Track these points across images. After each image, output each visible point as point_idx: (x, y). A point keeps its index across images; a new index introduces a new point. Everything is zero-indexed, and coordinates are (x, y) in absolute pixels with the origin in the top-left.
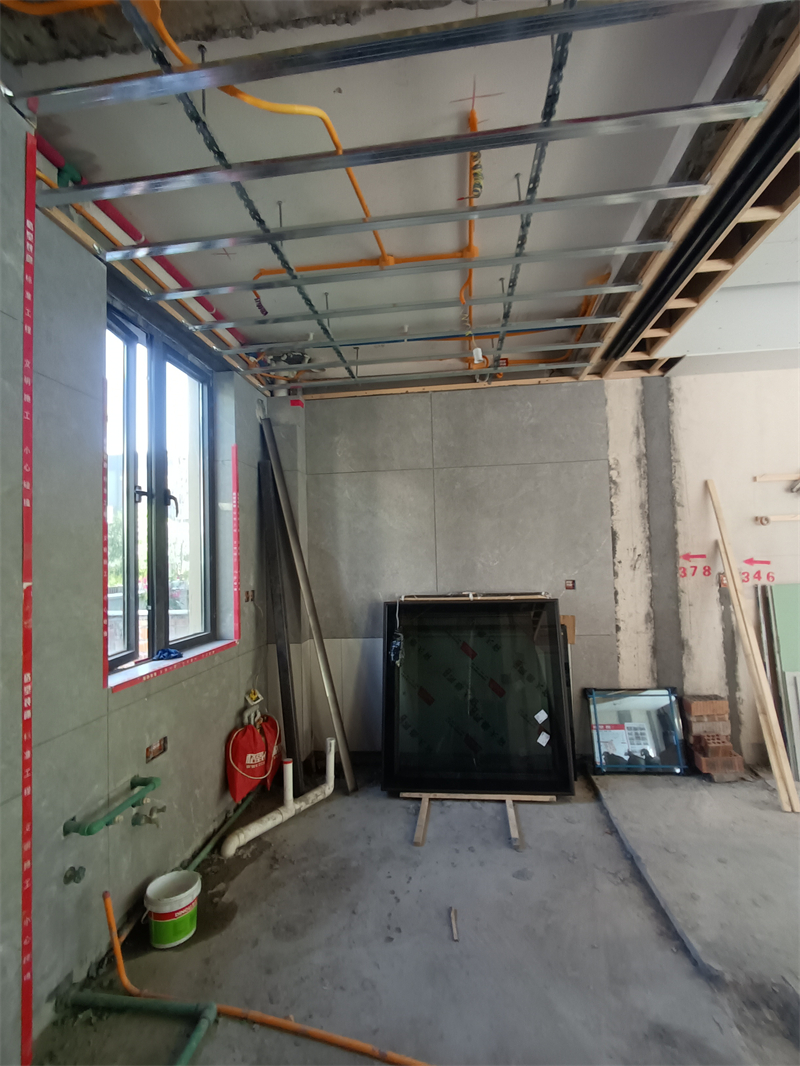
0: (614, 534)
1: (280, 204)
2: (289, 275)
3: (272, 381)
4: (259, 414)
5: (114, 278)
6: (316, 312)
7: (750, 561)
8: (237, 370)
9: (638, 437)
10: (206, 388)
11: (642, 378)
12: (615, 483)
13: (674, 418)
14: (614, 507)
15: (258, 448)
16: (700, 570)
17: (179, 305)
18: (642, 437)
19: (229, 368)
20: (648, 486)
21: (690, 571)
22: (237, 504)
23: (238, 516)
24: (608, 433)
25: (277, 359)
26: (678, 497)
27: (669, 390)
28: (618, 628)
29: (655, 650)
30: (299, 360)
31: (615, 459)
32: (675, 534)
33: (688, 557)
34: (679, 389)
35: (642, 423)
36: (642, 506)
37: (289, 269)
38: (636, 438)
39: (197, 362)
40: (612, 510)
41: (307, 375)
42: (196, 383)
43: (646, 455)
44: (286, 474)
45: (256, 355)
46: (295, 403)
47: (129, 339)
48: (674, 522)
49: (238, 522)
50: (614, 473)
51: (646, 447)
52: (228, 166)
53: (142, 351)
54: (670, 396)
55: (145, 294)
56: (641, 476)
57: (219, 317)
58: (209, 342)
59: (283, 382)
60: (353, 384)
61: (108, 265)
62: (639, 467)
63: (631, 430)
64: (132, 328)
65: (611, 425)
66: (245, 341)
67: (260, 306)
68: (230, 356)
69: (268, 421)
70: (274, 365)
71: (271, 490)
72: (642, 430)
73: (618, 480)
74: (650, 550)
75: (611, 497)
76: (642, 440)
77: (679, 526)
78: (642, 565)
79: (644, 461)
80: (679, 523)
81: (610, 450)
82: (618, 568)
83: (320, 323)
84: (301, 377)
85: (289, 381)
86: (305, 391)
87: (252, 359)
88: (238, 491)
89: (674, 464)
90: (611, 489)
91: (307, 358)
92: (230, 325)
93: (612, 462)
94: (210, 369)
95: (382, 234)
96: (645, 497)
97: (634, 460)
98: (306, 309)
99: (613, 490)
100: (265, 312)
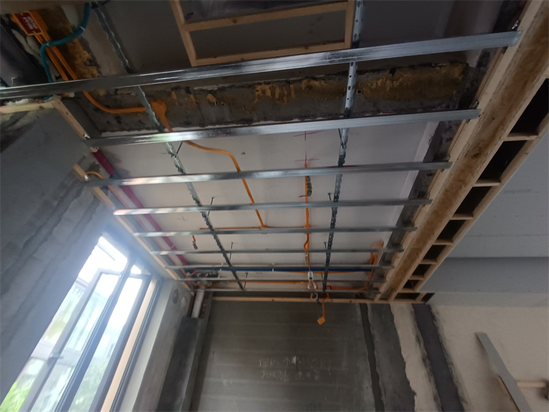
1: (212, 198)
2: (211, 230)
3: (197, 287)
6: (223, 250)
11: (413, 304)
18: (422, 344)
20: (436, 382)
25: (203, 275)
27: (431, 313)
34: (438, 313)
35: (419, 334)
37: (210, 226)
38: (418, 344)
45: (191, 271)
51: (426, 351)
54: (433, 317)
56: (428, 372)
57: (175, 249)
59: (203, 288)
60: (241, 293)
63: (413, 338)
65: (399, 333)
66: (185, 262)
70: (200, 278)
72: (421, 338)
79: (428, 361)
83: (225, 256)
85: (207, 288)
87: (188, 274)
91: (219, 276)
92: (178, 253)
96: (436, 391)
97: (421, 360)
98: (218, 247)
100: (196, 247)
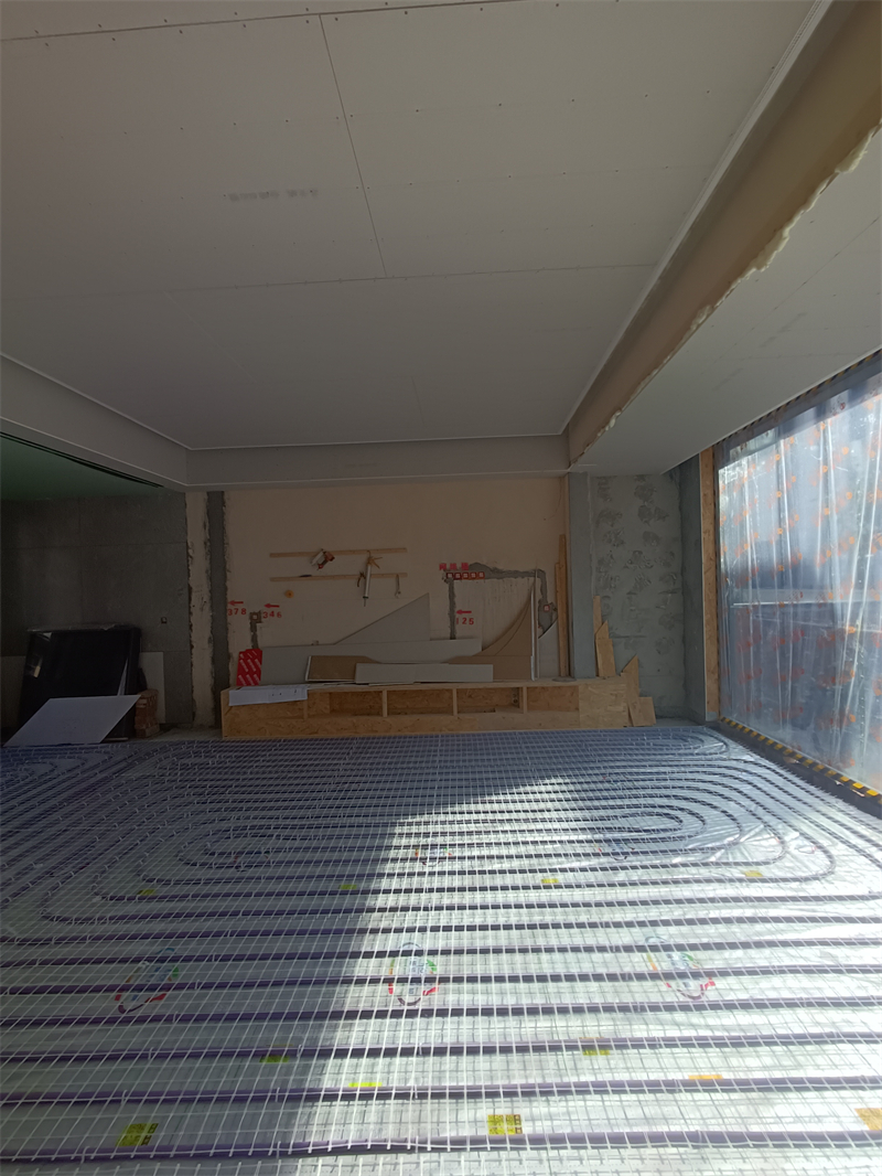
0: (190, 589)
7: (268, 606)
9: (205, 529)
12: (191, 557)
13: (226, 517)
14: (190, 572)
16: (240, 611)
18: (207, 529)
20: (211, 559)
21: (234, 611)
24: (187, 526)
26: (227, 566)
27: (223, 499)
28: (192, 647)
29: (214, 660)
31: (191, 542)
32: (226, 589)
33: (233, 603)
34: (229, 499)
35: (206, 521)
36: (207, 572)
38: (203, 530)
40: (189, 574)
43: (209, 540)
48: (226, 582)
50: (190, 551)
51: (210, 535)
54: (223, 504)
56: (207, 553)
62: (206, 547)
63: (201, 524)
65: (189, 519)
72: (208, 525)
73: (193, 555)
74: (211, 599)
75: (188, 565)
76: (207, 531)
77: (228, 584)
78: (207, 607)
79: (209, 544)
80: (228, 582)
81: (188, 536)
82: (192, 610)
89: (225, 546)
90: (188, 560)
93: (189, 544)
96: (209, 566)
97: (203, 543)
99: (190, 562)
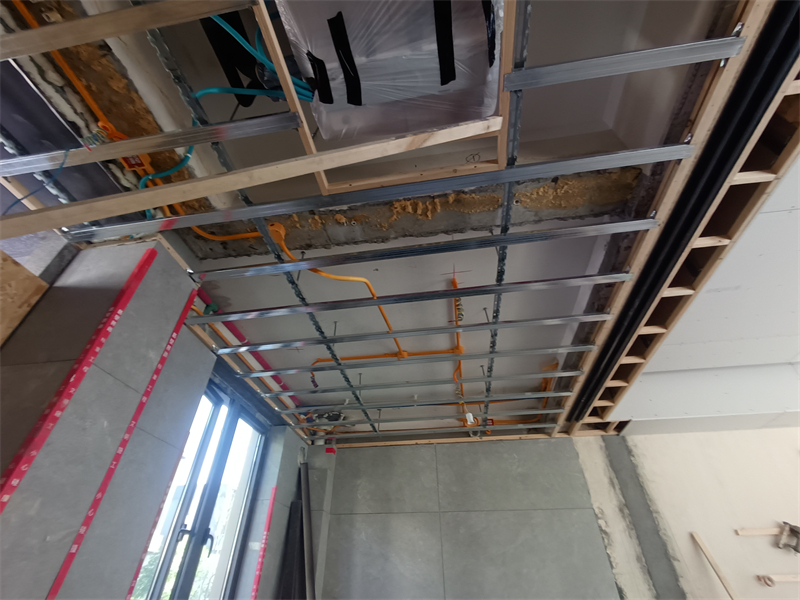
1: (335, 323)
2: (337, 363)
3: (314, 433)
4: (300, 460)
5: (220, 364)
6: (352, 386)
8: (290, 425)
9: (614, 487)
10: (263, 438)
11: (602, 436)
12: (606, 533)
13: (640, 471)
14: (612, 559)
15: (293, 488)
17: (260, 381)
18: (617, 487)
19: (284, 424)
20: (638, 537)
22: (266, 544)
23: (263, 557)
24: (586, 483)
25: (320, 416)
26: (671, 551)
27: (627, 447)
30: (336, 417)
31: (599, 508)
34: (636, 446)
35: (613, 475)
36: (638, 559)
37: (337, 359)
38: (612, 489)
39: (262, 418)
40: (611, 562)
41: (342, 429)
42: (257, 434)
43: (626, 505)
44: (314, 514)
45: (305, 414)
46: (329, 450)
47: (217, 402)
48: (677, 580)
49: (262, 563)
50: (601, 522)
51: (624, 497)
52: (307, 305)
53: (224, 410)
55: (238, 374)
56: (628, 526)
57: (285, 388)
58: (273, 405)
59: (322, 434)
60: (375, 437)
61: (218, 356)
62: (624, 517)
63: (606, 481)
64: (222, 395)
65: (587, 475)
66: (300, 404)
67: (313, 381)
68: (287, 415)
69: (306, 465)
70: (317, 421)
71: (298, 530)
72: (615, 481)
73: (607, 530)
75: (606, 547)
76: (618, 491)
77: (684, 584)
79: (626, 511)
80: (680, 579)
81: (593, 499)
83: (354, 393)
84: (337, 429)
85: (328, 433)
86: (339, 441)
87: (302, 417)
88: (268, 530)
89: (654, 515)
90: (603, 539)
91: (343, 416)
92: (291, 394)
93: (597, 511)
94: (269, 424)
95: (399, 340)
96: (639, 549)
97: (617, 510)
98: (345, 384)
99: (606, 540)
100: (316, 386)
